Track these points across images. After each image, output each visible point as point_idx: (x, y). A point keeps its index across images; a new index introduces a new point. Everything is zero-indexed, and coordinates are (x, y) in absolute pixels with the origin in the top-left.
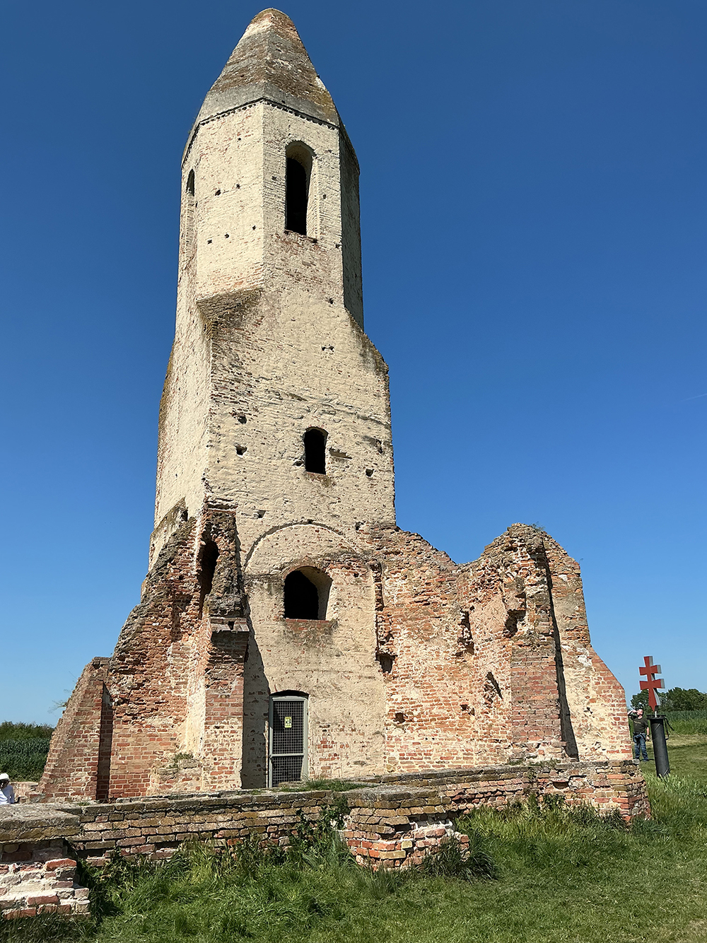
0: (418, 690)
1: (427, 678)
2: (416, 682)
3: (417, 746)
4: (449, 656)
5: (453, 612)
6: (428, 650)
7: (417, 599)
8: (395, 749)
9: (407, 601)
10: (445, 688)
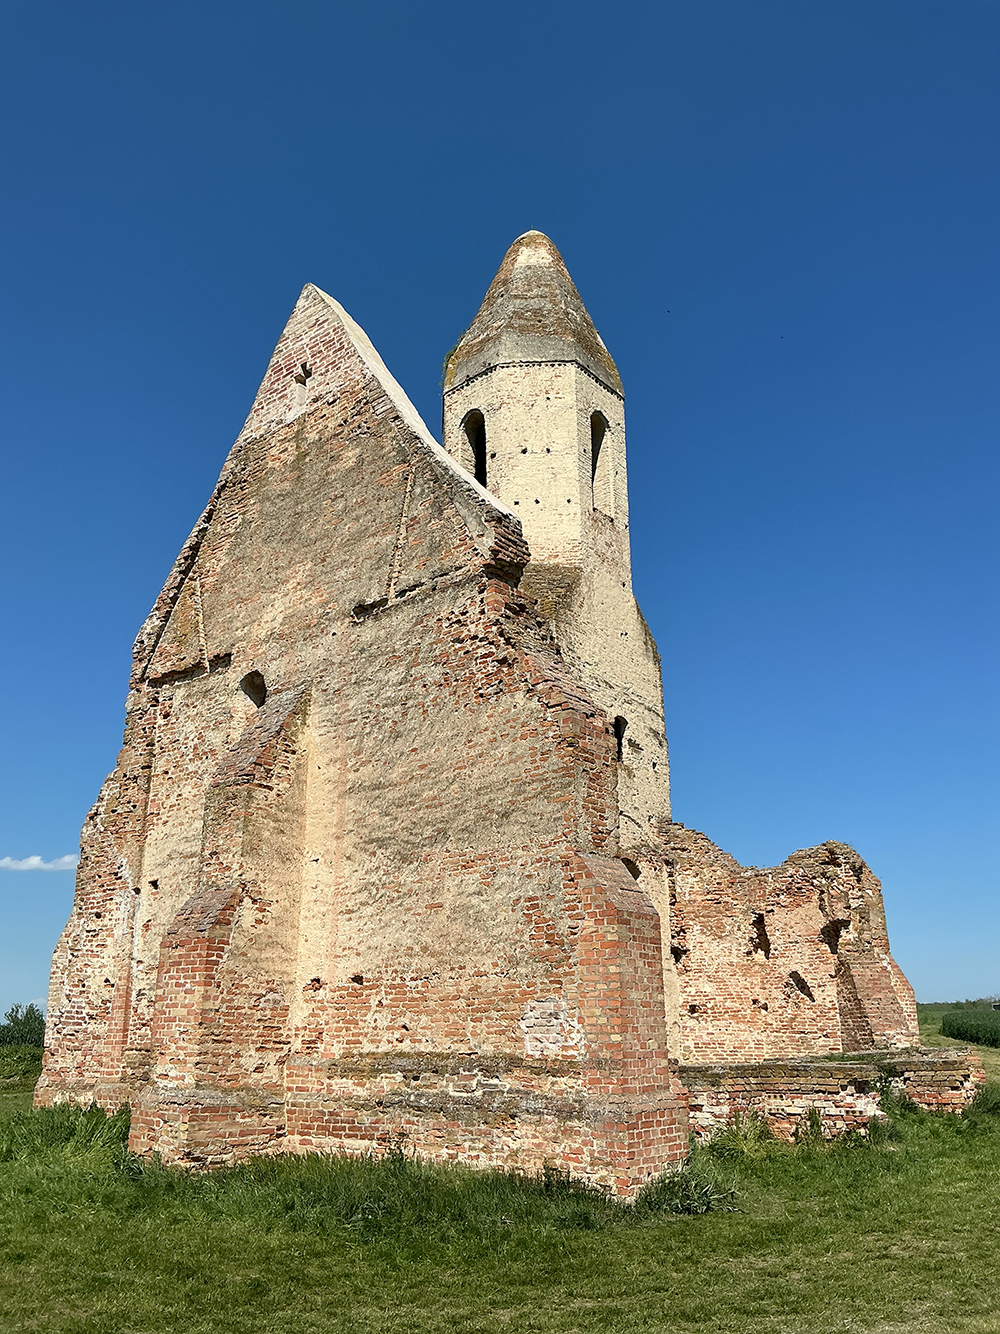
0: (712, 984)
1: (720, 973)
2: (709, 977)
3: (711, 1036)
4: (741, 954)
5: (744, 913)
6: (721, 947)
7: (709, 897)
8: (690, 1038)
9: (699, 898)
10: (738, 983)
